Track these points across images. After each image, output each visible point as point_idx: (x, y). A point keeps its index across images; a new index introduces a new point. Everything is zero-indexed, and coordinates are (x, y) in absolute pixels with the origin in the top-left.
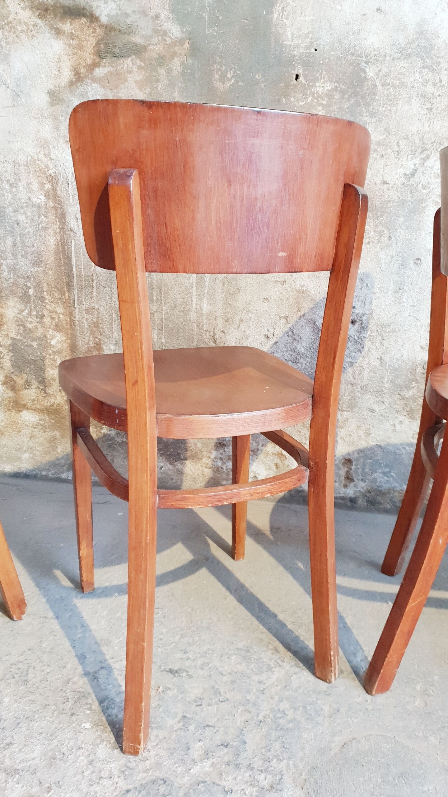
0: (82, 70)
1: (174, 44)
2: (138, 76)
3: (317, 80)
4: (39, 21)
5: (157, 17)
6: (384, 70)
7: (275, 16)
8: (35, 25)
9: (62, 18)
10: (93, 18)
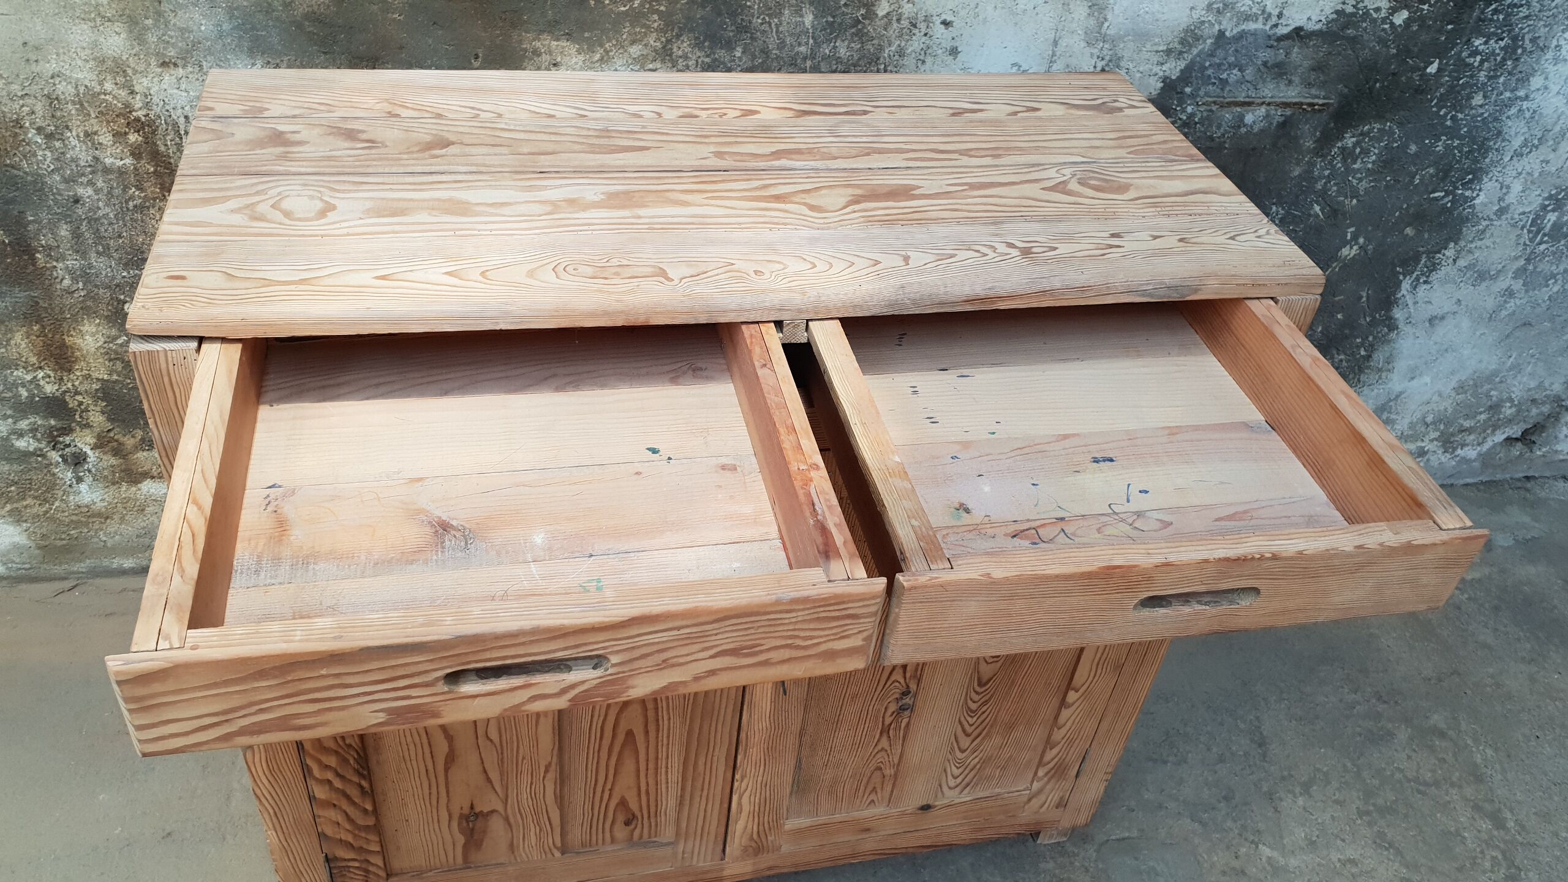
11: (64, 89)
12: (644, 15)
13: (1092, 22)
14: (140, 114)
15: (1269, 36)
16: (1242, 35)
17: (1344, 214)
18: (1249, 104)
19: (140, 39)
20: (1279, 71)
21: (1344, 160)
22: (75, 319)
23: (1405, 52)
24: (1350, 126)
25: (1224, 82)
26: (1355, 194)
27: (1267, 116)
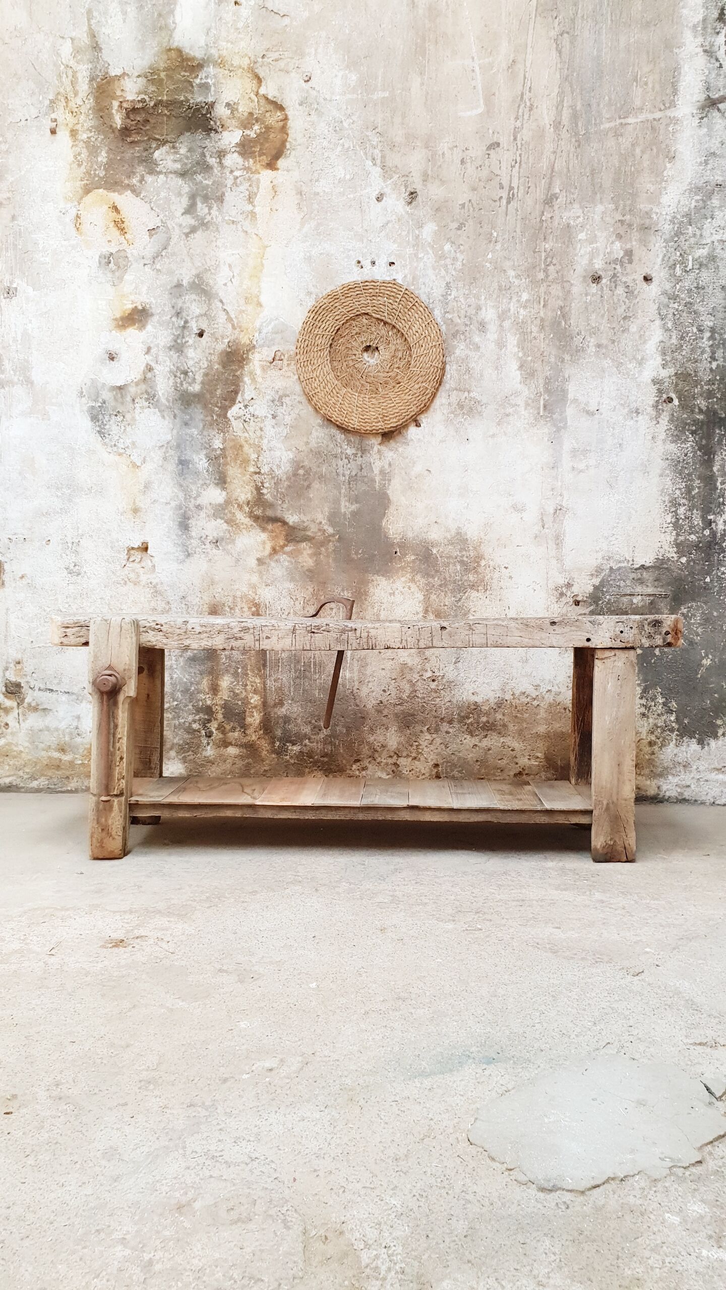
0: (277, 548)
1: (330, 536)
2: (310, 552)
3: (407, 554)
4: (254, 524)
5: (321, 523)
6: (441, 550)
7: (384, 524)
8: (251, 525)
9: (267, 523)
10: (285, 523)
11: (238, 594)
12: (406, 568)
13: (559, 565)
14: (257, 601)
15: (631, 569)
16: (619, 568)
17: (696, 644)
18: (633, 595)
19: (261, 578)
20: (641, 581)
21: (685, 618)
22: (223, 674)
23: (692, 574)
24: (681, 604)
25: (619, 586)
26: (698, 635)
27: (643, 600)
